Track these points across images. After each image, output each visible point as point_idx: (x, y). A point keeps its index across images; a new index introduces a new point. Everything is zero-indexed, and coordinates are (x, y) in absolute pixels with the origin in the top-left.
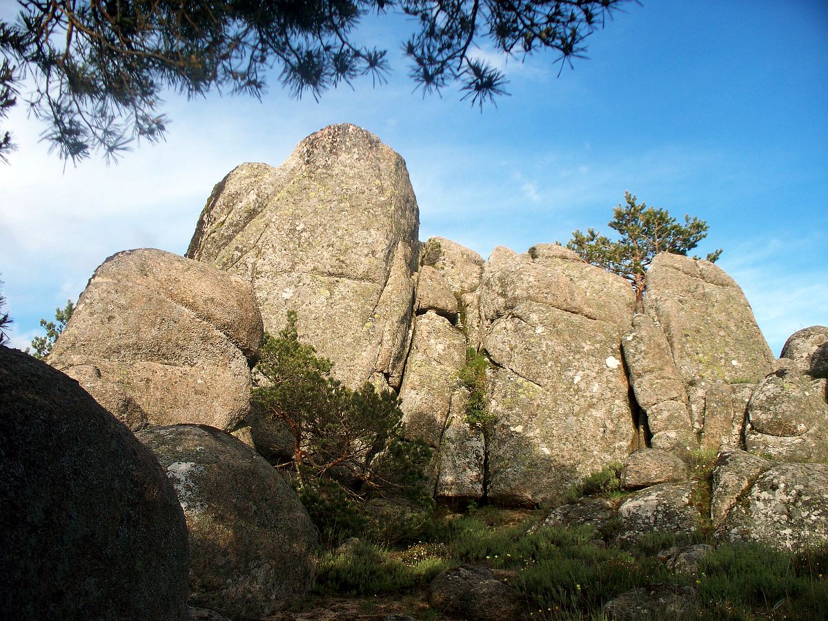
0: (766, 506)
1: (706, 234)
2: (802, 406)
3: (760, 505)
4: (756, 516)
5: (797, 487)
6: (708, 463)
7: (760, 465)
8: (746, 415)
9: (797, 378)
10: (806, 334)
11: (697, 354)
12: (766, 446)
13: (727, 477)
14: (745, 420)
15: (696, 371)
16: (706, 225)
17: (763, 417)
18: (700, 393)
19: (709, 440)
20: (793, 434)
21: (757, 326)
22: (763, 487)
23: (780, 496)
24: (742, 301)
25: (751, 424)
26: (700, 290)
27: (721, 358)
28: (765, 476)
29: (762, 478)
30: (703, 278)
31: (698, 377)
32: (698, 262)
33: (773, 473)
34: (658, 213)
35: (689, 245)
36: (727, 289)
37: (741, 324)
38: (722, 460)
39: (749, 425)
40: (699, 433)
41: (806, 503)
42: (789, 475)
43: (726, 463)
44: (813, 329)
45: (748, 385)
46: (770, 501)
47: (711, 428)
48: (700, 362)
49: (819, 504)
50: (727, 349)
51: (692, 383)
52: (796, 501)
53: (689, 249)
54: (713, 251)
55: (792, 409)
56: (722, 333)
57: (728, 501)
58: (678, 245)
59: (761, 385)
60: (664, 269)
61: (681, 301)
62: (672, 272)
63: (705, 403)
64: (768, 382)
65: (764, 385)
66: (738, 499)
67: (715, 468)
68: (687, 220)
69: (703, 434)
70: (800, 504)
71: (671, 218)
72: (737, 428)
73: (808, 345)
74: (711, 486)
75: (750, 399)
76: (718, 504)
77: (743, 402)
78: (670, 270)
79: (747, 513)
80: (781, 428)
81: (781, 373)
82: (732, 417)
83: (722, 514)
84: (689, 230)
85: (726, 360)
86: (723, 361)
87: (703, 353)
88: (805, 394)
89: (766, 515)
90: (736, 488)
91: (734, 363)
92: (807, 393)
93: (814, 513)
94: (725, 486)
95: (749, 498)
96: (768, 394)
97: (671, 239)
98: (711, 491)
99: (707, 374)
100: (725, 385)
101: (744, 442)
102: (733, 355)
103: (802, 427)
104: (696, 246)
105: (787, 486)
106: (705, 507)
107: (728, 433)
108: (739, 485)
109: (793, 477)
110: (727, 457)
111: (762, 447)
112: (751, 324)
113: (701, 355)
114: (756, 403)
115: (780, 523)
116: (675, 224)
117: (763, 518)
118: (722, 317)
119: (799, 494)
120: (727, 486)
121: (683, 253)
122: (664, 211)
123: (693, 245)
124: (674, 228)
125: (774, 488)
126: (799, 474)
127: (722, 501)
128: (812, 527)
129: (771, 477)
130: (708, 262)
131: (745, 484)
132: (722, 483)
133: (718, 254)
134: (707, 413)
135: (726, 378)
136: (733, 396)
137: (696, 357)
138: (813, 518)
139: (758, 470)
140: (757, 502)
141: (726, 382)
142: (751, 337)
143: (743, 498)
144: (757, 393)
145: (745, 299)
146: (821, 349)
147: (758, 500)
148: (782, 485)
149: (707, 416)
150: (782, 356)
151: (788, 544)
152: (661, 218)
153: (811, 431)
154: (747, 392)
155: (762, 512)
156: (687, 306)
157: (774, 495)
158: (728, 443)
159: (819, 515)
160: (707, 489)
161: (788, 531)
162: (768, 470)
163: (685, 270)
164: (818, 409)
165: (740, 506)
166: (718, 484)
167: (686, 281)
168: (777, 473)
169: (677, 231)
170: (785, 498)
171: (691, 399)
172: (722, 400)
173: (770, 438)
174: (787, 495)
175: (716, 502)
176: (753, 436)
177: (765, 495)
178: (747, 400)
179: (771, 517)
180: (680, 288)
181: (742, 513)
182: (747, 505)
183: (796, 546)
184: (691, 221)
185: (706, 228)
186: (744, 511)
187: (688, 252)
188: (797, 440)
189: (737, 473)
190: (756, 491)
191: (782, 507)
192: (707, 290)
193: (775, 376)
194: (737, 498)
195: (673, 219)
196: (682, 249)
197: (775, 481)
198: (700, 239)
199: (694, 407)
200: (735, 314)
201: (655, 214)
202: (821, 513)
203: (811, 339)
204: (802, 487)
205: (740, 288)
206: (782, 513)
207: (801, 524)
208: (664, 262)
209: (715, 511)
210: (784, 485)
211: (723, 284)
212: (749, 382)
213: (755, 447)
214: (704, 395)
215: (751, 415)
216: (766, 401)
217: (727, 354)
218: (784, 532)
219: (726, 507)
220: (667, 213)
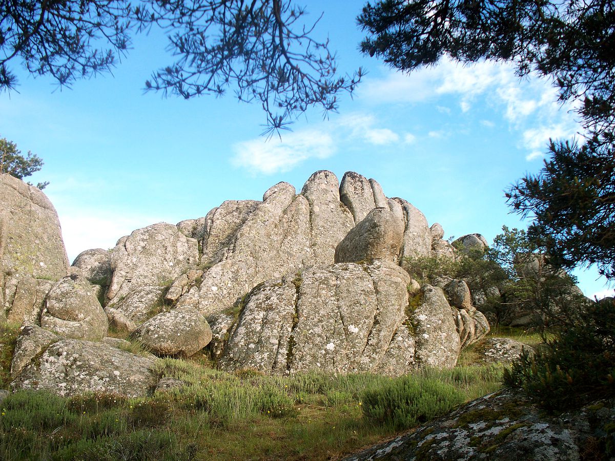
0: (51, 366)
1: (41, 168)
2: (84, 302)
3: (47, 365)
4: (44, 373)
5: (75, 355)
6: (14, 333)
7: (51, 338)
8: (45, 302)
9: (84, 282)
10: (92, 253)
11: (16, 253)
12: (55, 326)
13: (28, 344)
14: (43, 305)
15: (13, 265)
16: (42, 162)
17: (57, 305)
18: (14, 281)
19: (14, 316)
20: (75, 320)
21: (62, 241)
22: (52, 353)
23: (62, 360)
24: (56, 222)
25: (48, 309)
26: (28, 208)
27: (33, 259)
28: (54, 346)
29: (52, 347)
30: (32, 200)
31: (14, 270)
32: (31, 187)
33: (60, 344)
34: (9, 144)
35: (26, 173)
36: (47, 211)
37: (52, 238)
38: (26, 332)
39: (45, 310)
40: (8, 311)
41: (79, 367)
42: (70, 347)
43: (28, 334)
44: (97, 250)
45: (50, 281)
46: (55, 363)
47: (18, 308)
48: (18, 259)
49: (87, 367)
50: (38, 254)
51: (9, 274)
52: (72, 365)
53: (25, 176)
54: (42, 182)
55: (78, 303)
56: (37, 242)
57: (25, 361)
58: (18, 171)
59: (59, 283)
60: (5, 186)
61: (11, 212)
62: (10, 190)
63: (16, 290)
64: (64, 281)
65: (61, 283)
66: (33, 360)
67: (20, 337)
68: (29, 155)
69: (11, 311)
70: (74, 366)
71: (17, 150)
72: (36, 310)
73: (92, 260)
74: (14, 349)
75: (49, 292)
76: (18, 362)
77: (44, 293)
78: (9, 188)
79: (37, 370)
80: (67, 314)
81: (74, 277)
82: (34, 302)
83: (20, 369)
84: (29, 162)
85: (37, 261)
86: (34, 262)
87: (21, 253)
88: (87, 294)
89: (50, 373)
90: (32, 352)
91: (42, 264)
92: (89, 294)
93: (83, 373)
94: (25, 350)
95: (41, 360)
96: (63, 290)
97: (13, 165)
98: (13, 352)
99: (21, 269)
100: (33, 279)
101: (40, 321)
102: (42, 258)
103: (81, 316)
104: (31, 175)
105: (68, 354)
106: (7, 364)
107: (29, 313)
108: (35, 350)
109: (72, 348)
110: (30, 330)
111: (52, 326)
112: (59, 239)
113: (19, 254)
114: (52, 294)
115: (59, 379)
116: (19, 155)
117: (48, 374)
118: (40, 230)
119: (75, 360)
120: (26, 350)
121: (20, 177)
122: (14, 143)
123: (29, 174)
124: (18, 158)
125: (59, 354)
126: (77, 347)
127: (21, 361)
128: (80, 383)
129: (58, 347)
130: (38, 189)
131: (39, 350)
132: (23, 347)
133: (46, 185)
134: (16, 297)
135: (34, 274)
136: (38, 287)
137: (15, 255)
138: (82, 377)
139: (50, 342)
140: (46, 363)
141: (33, 276)
142: (57, 248)
143: (36, 360)
144: (55, 288)
145: (58, 221)
146: (100, 265)
147: (47, 362)
148: (65, 353)
149: (16, 299)
150: (73, 265)
151: (63, 393)
152: (10, 148)
153: (87, 319)
154: (48, 286)
155: (49, 370)
156: (16, 218)
157: (58, 359)
158: (29, 320)
159: (85, 375)
160: (11, 351)
161: (64, 384)
162: (57, 342)
163: (20, 191)
164: (94, 305)
165: (33, 365)
166: (20, 348)
167: (18, 198)
168: (63, 345)
169: (20, 161)
170: (65, 362)
171: (6, 285)
172: (28, 290)
173: (57, 320)
174: (67, 360)
175: (16, 361)
176: (47, 318)
177: (52, 359)
178: (47, 292)
179: (54, 374)
180: (13, 202)
181: (34, 370)
182: (39, 365)
183: (67, 395)
184: (32, 156)
185: (41, 164)
186: (35, 369)
187: (24, 178)
188: (76, 324)
189: (35, 342)
190: (46, 356)
191: (62, 368)
192: (33, 209)
193: (70, 278)
194: (31, 359)
195: (19, 151)
196: (20, 174)
197: (60, 350)
198: (35, 171)
199: (7, 291)
200: (49, 230)
201: (6, 144)
202: (87, 374)
203: (95, 257)
204: (77, 356)
205: (56, 212)
206: (62, 372)
207: (73, 380)
208: (5, 181)
209: (14, 367)
210: (66, 353)
211: (46, 206)
212: (50, 280)
213: (47, 326)
214: (16, 283)
215: (48, 303)
216: (61, 294)
217: (38, 257)
218: (61, 385)
219: (23, 365)
220: (15, 146)
